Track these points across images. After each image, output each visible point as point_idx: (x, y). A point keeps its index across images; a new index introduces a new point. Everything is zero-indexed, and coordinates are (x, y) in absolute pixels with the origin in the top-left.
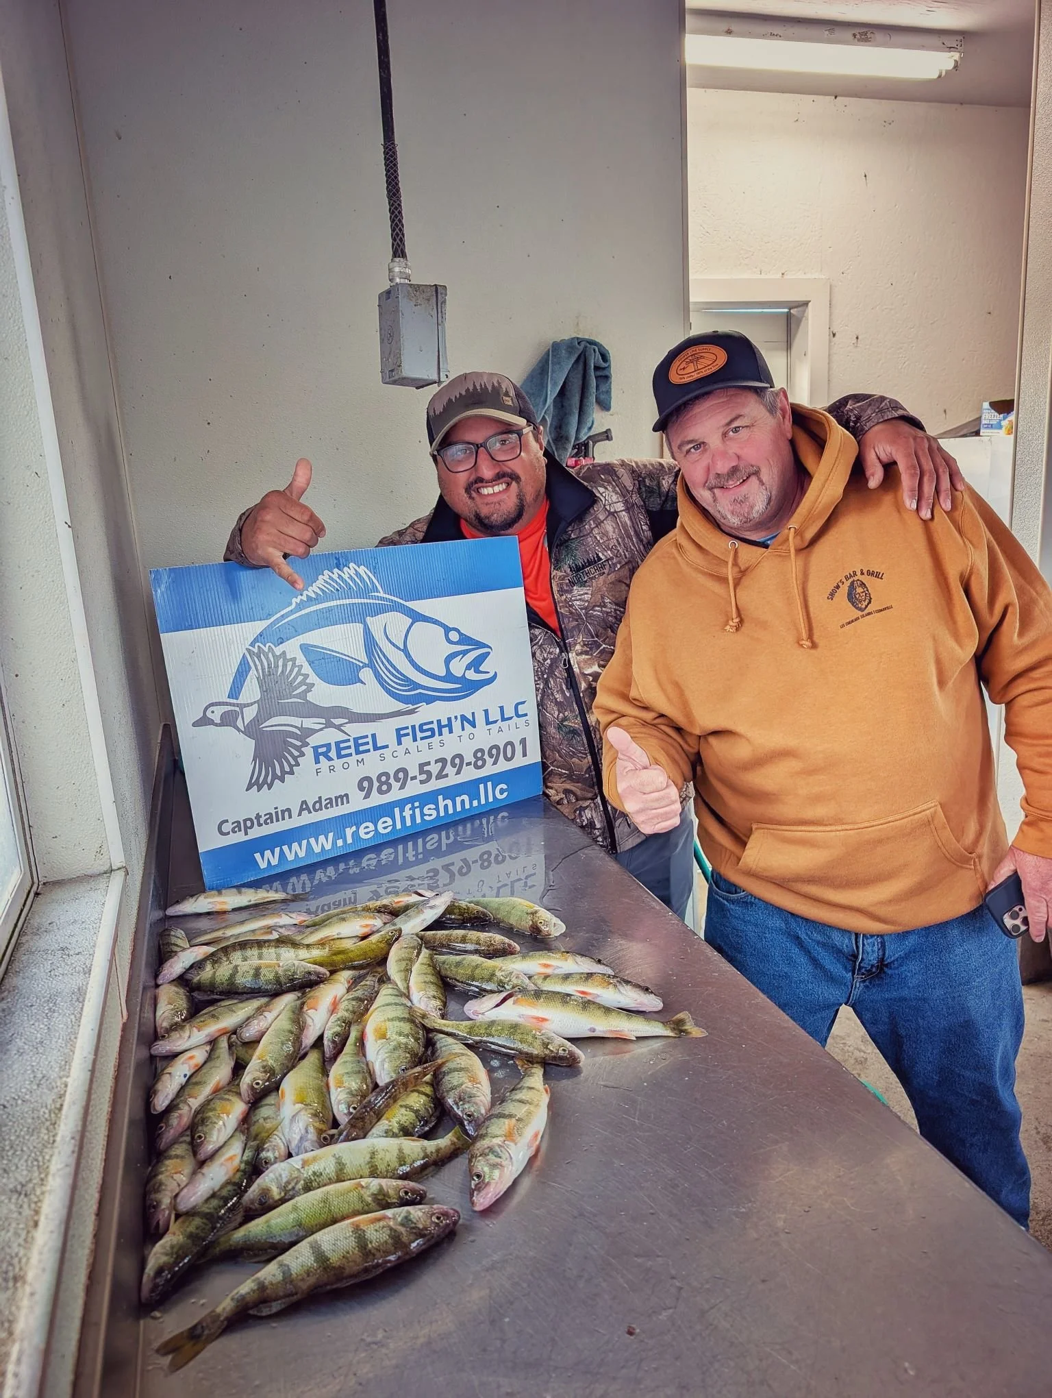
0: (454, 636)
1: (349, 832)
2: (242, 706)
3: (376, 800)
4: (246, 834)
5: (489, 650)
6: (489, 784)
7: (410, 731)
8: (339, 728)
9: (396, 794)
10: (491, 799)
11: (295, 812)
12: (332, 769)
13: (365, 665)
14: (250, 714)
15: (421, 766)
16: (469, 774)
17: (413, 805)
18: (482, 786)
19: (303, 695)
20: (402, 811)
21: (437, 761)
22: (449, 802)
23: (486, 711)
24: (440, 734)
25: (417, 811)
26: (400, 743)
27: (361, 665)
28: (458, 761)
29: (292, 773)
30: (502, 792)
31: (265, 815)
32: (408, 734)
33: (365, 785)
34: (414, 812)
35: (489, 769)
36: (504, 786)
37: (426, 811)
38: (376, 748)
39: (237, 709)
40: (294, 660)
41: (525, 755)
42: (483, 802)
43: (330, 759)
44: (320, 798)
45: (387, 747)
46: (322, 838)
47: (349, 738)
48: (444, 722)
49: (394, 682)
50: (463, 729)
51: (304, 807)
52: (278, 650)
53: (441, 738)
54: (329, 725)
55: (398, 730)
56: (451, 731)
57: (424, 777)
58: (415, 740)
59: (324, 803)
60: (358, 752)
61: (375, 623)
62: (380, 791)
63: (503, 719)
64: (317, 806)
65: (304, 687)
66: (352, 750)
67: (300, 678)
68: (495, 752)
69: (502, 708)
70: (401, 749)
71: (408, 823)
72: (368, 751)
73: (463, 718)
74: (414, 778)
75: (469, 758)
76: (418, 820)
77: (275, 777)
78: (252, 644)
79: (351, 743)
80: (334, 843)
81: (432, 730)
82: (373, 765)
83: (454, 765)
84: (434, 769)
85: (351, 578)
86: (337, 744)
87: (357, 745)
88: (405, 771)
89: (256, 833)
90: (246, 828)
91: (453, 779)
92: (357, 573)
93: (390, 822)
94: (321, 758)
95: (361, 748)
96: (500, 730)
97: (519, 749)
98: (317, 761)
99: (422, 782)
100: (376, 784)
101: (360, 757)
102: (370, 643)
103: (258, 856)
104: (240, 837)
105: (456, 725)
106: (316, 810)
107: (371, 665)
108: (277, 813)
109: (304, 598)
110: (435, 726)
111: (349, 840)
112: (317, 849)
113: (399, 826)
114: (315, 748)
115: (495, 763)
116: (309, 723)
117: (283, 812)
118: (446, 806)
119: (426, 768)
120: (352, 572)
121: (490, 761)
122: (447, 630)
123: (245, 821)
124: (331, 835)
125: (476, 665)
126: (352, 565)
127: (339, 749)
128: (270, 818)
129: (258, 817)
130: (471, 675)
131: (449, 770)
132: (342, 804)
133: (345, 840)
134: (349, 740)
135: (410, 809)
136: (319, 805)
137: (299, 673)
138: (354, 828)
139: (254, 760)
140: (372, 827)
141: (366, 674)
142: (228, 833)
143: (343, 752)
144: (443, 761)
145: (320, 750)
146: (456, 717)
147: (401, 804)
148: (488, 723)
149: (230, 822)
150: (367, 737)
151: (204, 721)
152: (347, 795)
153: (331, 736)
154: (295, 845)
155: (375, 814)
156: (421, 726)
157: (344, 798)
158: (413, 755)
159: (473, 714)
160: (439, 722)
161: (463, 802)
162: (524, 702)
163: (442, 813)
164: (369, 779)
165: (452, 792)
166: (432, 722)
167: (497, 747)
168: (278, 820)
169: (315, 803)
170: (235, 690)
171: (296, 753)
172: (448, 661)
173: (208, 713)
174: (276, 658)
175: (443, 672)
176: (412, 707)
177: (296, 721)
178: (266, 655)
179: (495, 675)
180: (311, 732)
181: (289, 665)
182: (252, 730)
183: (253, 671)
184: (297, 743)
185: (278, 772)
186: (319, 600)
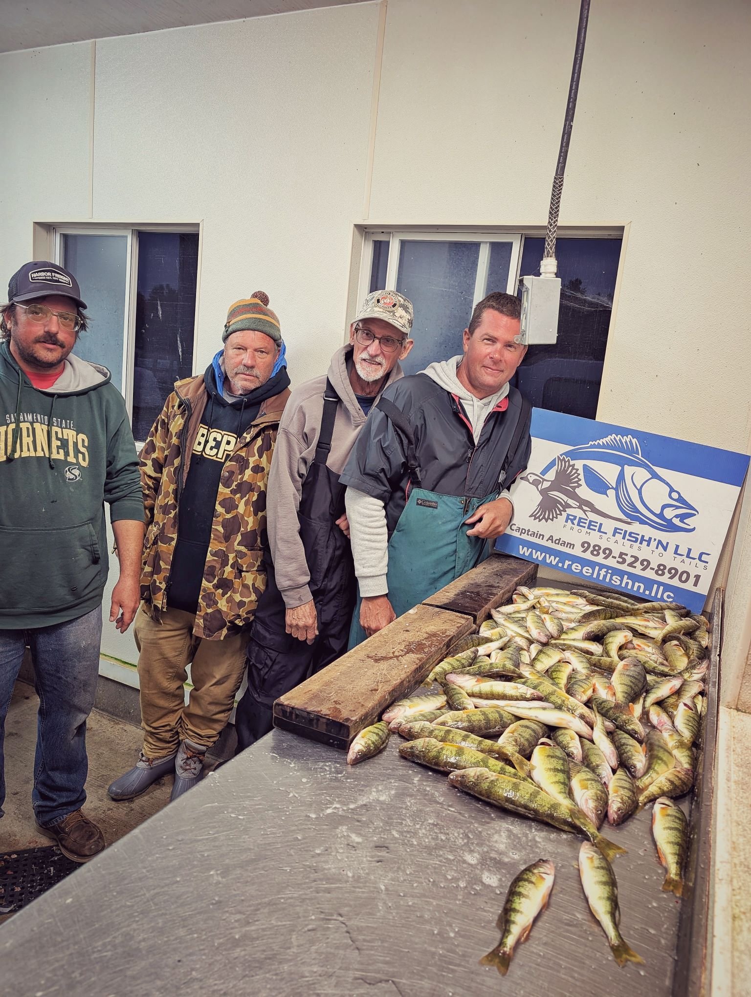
0: (675, 495)
1: (567, 563)
2: (544, 480)
3: (588, 556)
4: (521, 535)
5: (696, 513)
6: (661, 588)
7: (623, 532)
8: (584, 511)
9: (600, 559)
10: (659, 596)
13: (613, 488)
14: (546, 485)
15: (621, 554)
16: (650, 574)
17: (608, 570)
18: (655, 586)
19: (574, 488)
20: (600, 570)
21: (632, 556)
22: (630, 582)
23: (677, 547)
24: (641, 543)
25: (609, 575)
26: (614, 535)
27: (611, 486)
28: (646, 565)
29: (552, 520)
30: (669, 597)
31: (532, 532)
32: (620, 534)
33: (586, 546)
34: (607, 574)
35: (665, 579)
37: (614, 578)
38: (599, 531)
39: (542, 480)
40: (577, 470)
41: (696, 584)
42: (653, 594)
43: (573, 524)
44: (560, 539)
45: (606, 533)
46: (552, 557)
47: (587, 519)
48: (646, 538)
49: (625, 504)
50: (657, 548)
51: (551, 538)
52: (572, 463)
53: (640, 545)
54: (580, 507)
55: (616, 529)
56: (648, 545)
57: (621, 560)
58: (624, 538)
59: (561, 542)
60: (589, 528)
61: (629, 470)
62: (592, 553)
63: (688, 556)
64: (557, 542)
65: (576, 485)
66: (586, 526)
67: (576, 479)
68: (674, 572)
69: (690, 550)
70: (613, 539)
71: (601, 578)
72: (595, 530)
73: (660, 542)
74: (614, 557)
75: (654, 565)
76: (607, 580)
77: (544, 518)
78: (561, 455)
79: (588, 522)
80: (558, 563)
81: (637, 539)
82: (594, 538)
83: (642, 564)
86: (580, 518)
87: (590, 524)
88: (610, 551)
89: (524, 537)
90: (522, 532)
91: (638, 570)
92: (631, 441)
93: (591, 571)
94: (569, 520)
95: (592, 527)
96: (683, 561)
97: (692, 580)
98: (566, 521)
99: (618, 562)
100: (591, 549)
101: (589, 531)
102: (621, 477)
103: (521, 547)
104: (517, 535)
105: (654, 544)
107: (616, 489)
108: (537, 534)
109: (596, 443)
110: (639, 537)
111: (566, 567)
112: (548, 561)
113: (595, 576)
114: (568, 515)
115: (671, 578)
116: (571, 502)
117: (540, 535)
118: (627, 583)
120: (628, 440)
121: (668, 575)
122: (672, 490)
123: (523, 529)
124: (557, 559)
125: (683, 517)
126: (630, 436)
127: (579, 522)
128: (533, 534)
129: (529, 531)
130: (676, 521)
131: (638, 564)
132: (570, 548)
133: (563, 565)
135: (605, 571)
137: (577, 477)
138: (570, 563)
139: (538, 505)
140: (580, 568)
141: (611, 493)
142: (514, 531)
143: (581, 524)
144: (637, 559)
145: (570, 517)
146: (655, 540)
147: (602, 566)
148: (676, 552)
149: (516, 527)
150: (597, 523)
151: (525, 478)
152: (574, 545)
153: (579, 513)
154: (539, 553)
155: (584, 562)
156: (630, 533)
157: (572, 546)
158: (619, 546)
159: (668, 543)
160: (643, 536)
161: (639, 587)
162: (709, 554)
163: (623, 585)
164: (589, 544)
165: (634, 578)
166: (638, 535)
167: (676, 570)
168: (536, 537)
169: (557, 540)
170: (544, 472)
171: (558, 513)
172: (664, 507)
173: (529, 477)
174: (569, 466)
175: (658, 512)
176: (629, 520)
177: (565, 498)
178: (565, 462)
179: (694, 529)
180: (570, 507)
181: (574, 471)
182: (543, 492)
183: (556, 467)
184: (562, 509)
185: (546, 517)
186: (604, 447)
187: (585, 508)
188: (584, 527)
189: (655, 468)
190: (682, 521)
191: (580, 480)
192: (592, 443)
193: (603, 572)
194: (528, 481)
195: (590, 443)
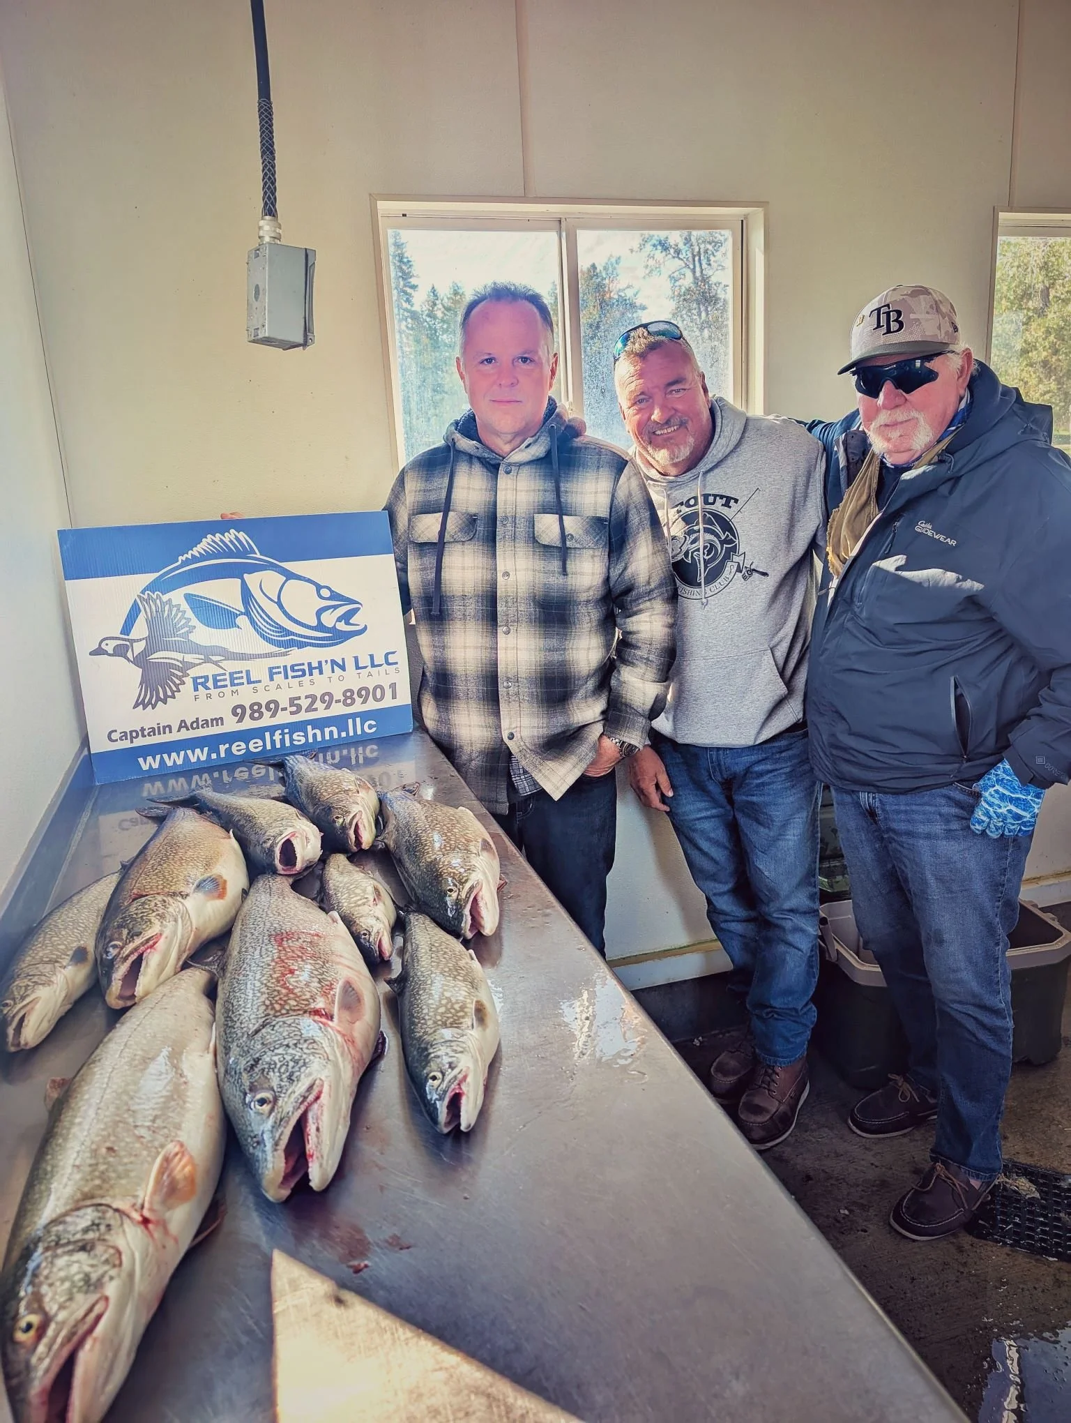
1: (223, 748)
2: (132, 641)
3: (248, 724)
4: (132, 742)
5: (360, 606)
6: (358, 720)
7: (282, 670)
8: (216, 663)
9: (267, 721)
10: (359, 732)
11: (175, 728)
12: (209, 696)
13: (242, 614)
14: (139, 647)
15: (292, 700)
16: (338, 710)
17: (283, 731)
18: (350, 721)
19: (185, 635)
21: (307, 697)
22: (318, 732)
23: (356, 659)
24: (311, 674)
25: (287, 737)
26: (272, 679)
27: (239, 613)
28: (328, 698)
29: (173, 697)
30: (370, 727)
31: (149, 729)
32: (280, 673)
33: (238, 712)
34: (284, 737)
35: (358, 707)
36: (373, 723)
37: (295, 737)
38: (249, 682)
39: (128, 643)
40: (178, 606)
41: (394, 697)
42: (351, 733)
43: (207, 688)
44: (197, 719)
45: (260, 681)
46: (198, 751)
47: (224, 672)
48: (315, 664)
49: (269, 629)
50: (333, 672)
51: (183, 725)
52: (165, 598)
53: (311, 677)
54: (207, 660)
55: (271, 669)
56: (321, 673)
57: (294, 709)
58: (286, 677)
59: (200, 723)
60: (233, 684)
61: (252, 580)
62: (252, 717)
63: (373, 666)
64: (195, 725)
65: (186, 629)
66: (228, 683)
67: (183, 621)
68: (364, 693)
69: (372, 657)
70: (273, 685)
71: (278, 746)
72: (242, 684)
73: (334, 662)
74: (285, 709)
75: (338, 695)
76: (288, 744)
77: (158, 699)
78: (143, 592)
79: (227, 677)
80: (209, 755)
81: (303, 671)
82: (246, 696)
83: (323, 701)
84: (305, 703)
85: (231, 541)
86: (215, 677)
87: (232, 679)
88: (276, 702)
89: (140, 742)
90: (132, 738)
91: (322, 713)
92: (237, 538)
93: (260, 743)
94: (200, 687)
95: (236, 681)
96: (370, 675)
97: (388, 693)
98: (196, 689)
99: (292, 713)
100: (248, 712)
101: (234, 688)
102: (246, 595)
103: (141, 760)
104: (126, 744)
105: (327, 668)
106: (193, 729)
107: (247, 613)
108: (159, 728)
109: (190, 556)
110: (306, 667)
111: (223, 755)
112: (193, 759)
113: (269, 747)
114: (195, 679)
116: (190, 658)
117: (164, 727)
118: (315, 735)
119: (296, 702)
120: (232, 537)
121: (359, 700)
122: (319, 587)
123: (131, 732)
124: (206, 749)
125: (346, 618)
126: (232, 531)
127: (215, 681)
128: (153, 731)
129: (143, 729)
130: (342, 626)
131: (318, 704)
132: (217, 725)
133: (218, 754)
134: (225, 674)
135: (280, 734)
136: (196, 724)
137: (182, 617)
138: (227, 746)
139: (141, 684)
140: (243, 746)
141: (242, 621)
142: (117, 740)
143: (219, 684)
144: (313, 698)
145: (199, 681)
146: (326, 661)
147: (272, 729)
148: (358, 668)
149: (119, 731)
150: (241, 672)
151: (99, 652)
152: (221, 719)
153: (209, 670)
154: (174, 755)
155: (247, 736)
156: (292, 666)
157: (219, 721)
158: (284, 690)
159: (343, 659)
160: (310, 664)
161: (331, 732)
162: (394, 652)
163: (311, 740)
164: (243, 707)
165: (321, 723)
166: (303, 664)
167: (366, 689)
168: (159, 734)
169: (193, 722)
170: (127, 628)
171: (177, 682)
172: (319, 613)
173: (103, 645)
174: (163, 605)
175: (314, 623)
176: (283, 650)
177: (179, 656)
178: (154, 601)
179: (365, 628)
180: (192, 665)
181: (174, 610)
182: (140, 661)
183: (142, 615)
184: (180, 674)
185: (162, 696)
186: (202, 558)
187: (215, 658)
188: (226, 686)
190: (347, 623)
191: (189, 620)
192: (183, 558)
193: (277, 737)
194: (105, 652)
195: (180, 558)
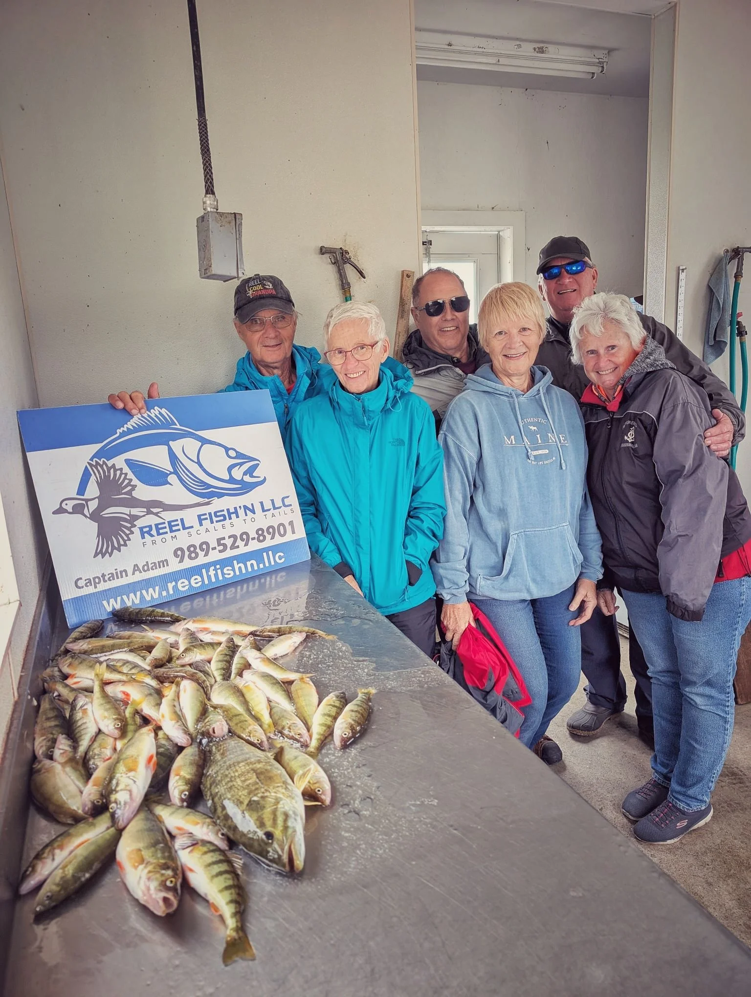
0: (232, 453)
1: (170, 586)
2: (87, 500)
3: (188, 563)
4: (96, 587)
5: (258, 462)
6: (270, 553)
7: (207, 516)
8: (156, 514)
9: (202, 560)
10: (273, 563)
11: (130, 572)
12: (154, 543)
13: (171, 473)
14: (93, 505)
15: (219, 540)
16: (254, 546)
17: (215, 567)
18: (265, 554)
19: (129, 493)
20: (208, 572)
21: (230, 537)
22: (242, 565)
23: (262, 503)
24: (230, 518)
25: (219, 571)
26: (201, 525)
27: (169, 472)
28: (245, 537)
29: (125, 545)
30: (280, 558)
31: (109, 574)
32: (206, 519)
33: (179, 553)
34: (217, 572)
35: (268, 543)
36: (282, 554)
37: (225, 571)
38: (184, 528)
39: (84, 502)
40: (121, 469)
41: (293, 532)
42: (267, 565)
43: (152, 536)
44: (147, 562)
45: (192, 527)
46: (151, 590)
47: (164, 521)
48: (232, 510)
49: (194, 484)
50: (246, 515)
51: (136, 568)
52: (110, 463)
53: (231, 521)
54: (149, 512)
55: (199, 516)
56: (237, 517)
57: (221, 548)
58: (212, 522)
59: (150, 566)
60: (172, 531)
61: (176, 446)
62: (190, 558)
63: (275, 508)
64: (146, 568)
65: (130, 488)
66: (168, 530)
67: (127, 481)
68: (272, 531)
69: (272, 501)
70: (203, 529)
71: (213, 580)
72: (179, 530)
73: (245, 507)
74: (214, 549)
75: (253, 534)
76: (221, 578)
77: (113, 548)
78: (91, 459)
79: (167, 525)
80: (160, 594)
81: (224, 516)
82: (183, 539)
83: (242, 540)
84: (229, 542)
85: (156, 416)
86: (157, 525)
87: (171, 527)
88: (207, 544)
89: (102, 586)
90: (95, 583)
91: (242, 549)
92: (160, 413)
93: (199, 579)
94: (146, 534)
95: (174, 528)
96: (273, 515)
97: (289, 528)
98: (143, 537)
99: (220, 551)
100: (187, 553)
101: (173, 534)
102: (173, 457)
103: (105, 603)
104: (91, 590)
105: (241, 512)
106: (145, 571)
107: (175, 472)
108: (117, 573)
109: (125, 429)
110: (225, 513)
111: (171, 592)
112: (148, 598)
113: (206, 582)
114: (141, 529)
115: (272, 538)
116: (135, 511)
117: (121, 572)
118: (240, 568)
119: (222, 542)
120: (157, 413)
121: (268, 537)
122: (227, 449)
123: (94, 579)
124: (157, 588)
125: (250, 472)
126: (156, 408)
127: (158, 529)
128: (112, 577)
129: (103, 575)
130: (247, 479)
131: (239, 542)
132: (164, 566)
133: (168, 592)
134: (164, 523)
135: (214, 570)
136: (147, 567)
137: (125, 478)
138: (174, 583)
139: (98, 536)
140: (187, 582)
141: (172, 479)
142: (83, 587)
143: (161, 531)
144: (234, 537)
145: (145, 530)
146: (240, 507)
147: (207, 566)
148: (264, 511)
149: (84, 579)
150: (177, 520)
151: (60, 511)
152: (166, 561)
153: (151, 520)
154: (132, 595)
155: (189, 573)
156: (215, 513)
157: (164, 563)
158: (212, 533)
159: (252, 504)
160: (228, 510)
161: (252, 565)
162: (288, 497)
163: (238, 573)
164: (181, 549)
165: (243, 558)
166: (223, 511)
167: (272, 527)
168: (118, 578)
169: (144, 566)
170: (82, 490)
171: (128, 532)
172: (230, 469)
173: (64, 505)
174: (109, 469)
175: (227, 477)
176: (207, 500)
177: (126, 510)
178: (102, 466)
179: (265, 478)
180: (137, 517)
181: (118, 473)
182: (95, 516)
183: (93, 478)
184: (129, 525)
185: (116, 545)
186: (135, 430)
187: (155, 510)
188: (166, 533)
189: (199, 433)
190: (252, 476)
191: (131, 480)
192: (121, 431)
193: (212, 573)
194: (66, 511)
195: (118, 431)
